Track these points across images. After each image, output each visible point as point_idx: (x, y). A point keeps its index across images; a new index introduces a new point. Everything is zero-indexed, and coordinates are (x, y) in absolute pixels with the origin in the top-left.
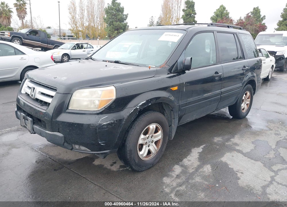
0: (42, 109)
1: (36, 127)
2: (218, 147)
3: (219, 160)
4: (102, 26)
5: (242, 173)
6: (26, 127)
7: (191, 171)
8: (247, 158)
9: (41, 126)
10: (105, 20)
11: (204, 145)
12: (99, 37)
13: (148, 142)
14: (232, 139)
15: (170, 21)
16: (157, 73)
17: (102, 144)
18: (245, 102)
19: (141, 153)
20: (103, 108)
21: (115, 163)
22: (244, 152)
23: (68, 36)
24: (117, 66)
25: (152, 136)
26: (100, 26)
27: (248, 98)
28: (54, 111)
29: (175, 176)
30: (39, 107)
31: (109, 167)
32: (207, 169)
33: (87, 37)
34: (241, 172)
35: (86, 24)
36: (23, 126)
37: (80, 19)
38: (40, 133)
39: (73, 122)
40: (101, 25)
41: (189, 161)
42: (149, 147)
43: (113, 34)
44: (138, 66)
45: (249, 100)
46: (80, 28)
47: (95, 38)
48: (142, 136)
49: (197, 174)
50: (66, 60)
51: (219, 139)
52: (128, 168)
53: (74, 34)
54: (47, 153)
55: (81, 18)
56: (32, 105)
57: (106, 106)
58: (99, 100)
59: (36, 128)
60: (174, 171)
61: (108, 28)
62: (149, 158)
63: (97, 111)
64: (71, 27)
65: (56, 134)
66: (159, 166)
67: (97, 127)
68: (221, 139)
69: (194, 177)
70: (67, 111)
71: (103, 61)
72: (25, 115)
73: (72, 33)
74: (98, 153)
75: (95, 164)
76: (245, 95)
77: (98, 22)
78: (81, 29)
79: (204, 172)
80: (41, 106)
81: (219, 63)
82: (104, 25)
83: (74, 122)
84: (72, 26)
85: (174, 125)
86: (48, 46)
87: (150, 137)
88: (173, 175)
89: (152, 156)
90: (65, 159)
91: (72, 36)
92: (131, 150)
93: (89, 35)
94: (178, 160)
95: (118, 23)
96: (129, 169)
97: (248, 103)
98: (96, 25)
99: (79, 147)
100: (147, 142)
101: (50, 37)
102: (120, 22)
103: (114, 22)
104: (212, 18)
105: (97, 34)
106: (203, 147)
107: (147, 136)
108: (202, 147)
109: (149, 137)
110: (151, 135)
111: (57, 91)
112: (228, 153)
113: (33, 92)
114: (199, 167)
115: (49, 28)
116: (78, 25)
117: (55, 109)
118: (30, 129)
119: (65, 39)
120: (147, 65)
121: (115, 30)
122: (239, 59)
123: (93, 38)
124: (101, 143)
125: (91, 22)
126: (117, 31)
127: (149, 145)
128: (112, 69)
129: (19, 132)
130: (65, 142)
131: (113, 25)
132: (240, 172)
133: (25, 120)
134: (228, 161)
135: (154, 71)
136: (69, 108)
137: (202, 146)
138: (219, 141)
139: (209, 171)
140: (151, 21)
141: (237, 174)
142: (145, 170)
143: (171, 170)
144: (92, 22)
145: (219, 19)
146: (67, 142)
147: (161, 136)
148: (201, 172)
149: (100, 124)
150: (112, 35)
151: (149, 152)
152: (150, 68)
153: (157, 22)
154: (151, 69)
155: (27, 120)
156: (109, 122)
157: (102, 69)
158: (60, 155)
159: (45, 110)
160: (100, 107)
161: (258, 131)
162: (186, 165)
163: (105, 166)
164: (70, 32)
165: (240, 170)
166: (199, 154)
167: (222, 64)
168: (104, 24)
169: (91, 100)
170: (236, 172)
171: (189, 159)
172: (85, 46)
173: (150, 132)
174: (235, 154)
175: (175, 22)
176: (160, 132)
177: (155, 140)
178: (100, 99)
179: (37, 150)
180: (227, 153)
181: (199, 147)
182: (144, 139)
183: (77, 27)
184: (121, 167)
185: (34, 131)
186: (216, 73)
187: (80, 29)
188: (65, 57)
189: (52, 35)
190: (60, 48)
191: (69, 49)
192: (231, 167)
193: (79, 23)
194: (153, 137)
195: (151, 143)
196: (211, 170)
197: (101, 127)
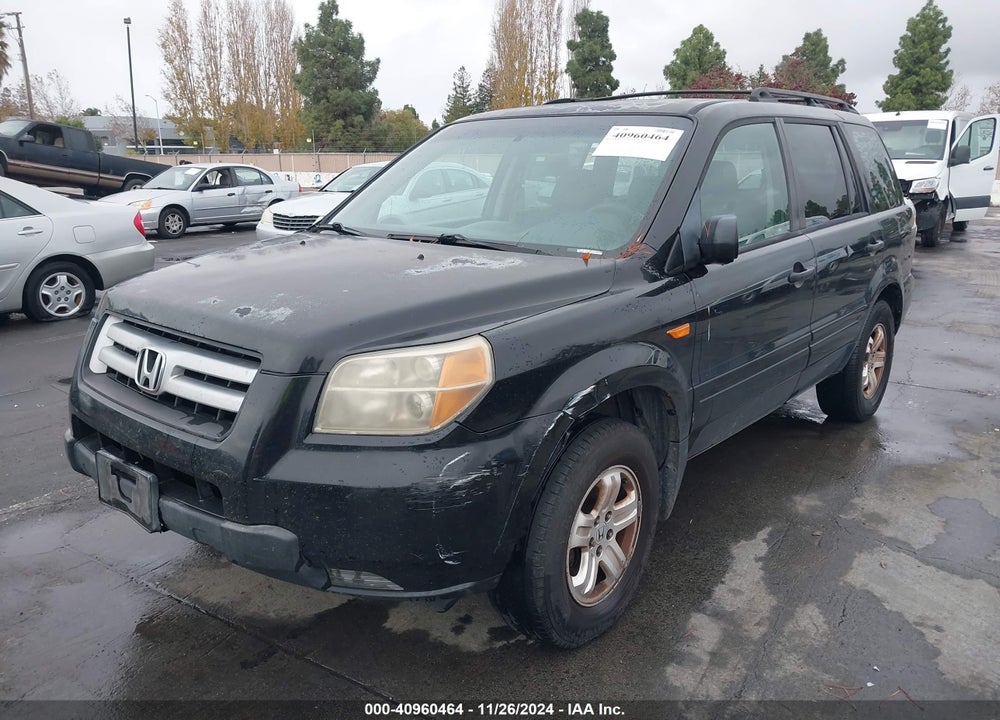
0: (203, 436)
1: (171, 505)
2: (818, 533)
3: (841, 583)
4: (288, 105)
5: (938, 629)
6: (124, 508)
7: (757, 633)
8: (934, 569)
9: (192, 501)
10: (298, 82)
11: (768, 529)
12: (276, 144)
13: (596, 537)
14: (856, 500)
15: (526, 83)
16: (615, 277)
17: (451, 562)
18: (870, 361)
19: (577, 581)
20: (450, 423)
21: (467, 620)
22: (917, 547)
23: (166, 142)
24: (464, 258)
25: (610, 513)
26: (279, 103)
27: (879, 350)
28: (254, 444)
29: (706, 658)
30: (183, 430)
31: (450, 639)
32: (810, 619)
33: (236, 144)
34: (933, 623)
35: (230, 97)
36: (109, 502)
37: (205, 82)
38: (194, 529)
39: (335, 482)
40: (284, 99)
41: (736, 592)
42: (598, 554)
43: (329, 132)
44: (537, 252)
45: (883, 353)
46: (206, 112)
47: (261, 147)
48: (581, 519)
49: (780, 643)
50: (175, 228)
51: (812, 503)
52: (522, 637)
53: (187, 134)
54: (194, 595)
55: (208, 78)
56: (153, 419)
57: (461, 415)
58: (432, 395)
59: (175, 511)
60: (693, 638)
61: (310, 112)
62: (600, 596)
63: (427, 434)
64: (176, 109)
65: (265, 532)
66: (635, 620)
67: (431, 498)
68: (819, 503)
69: (774, 656)
70: (309, 440)
71: (392, 237)
72: (118, 459)
73: (179, 130)
74: (430, 597)
75: (395, 629)
76: (871, 340)
77: (271, 90)
78: (212, 117)
79: (804, 633)
80: (191, 423)
81: (800, 232)
82: (294, 102)
83: (342, 484)
84: (176, 105)
85: (676, 464)
86: (100, 177)
87: (603, 519)
88: (697, 652)
89: (610, 585)
90: (272, 615)
91: (179, 142)
92: (549, 576)
93: (239, 138)
94: (698, 593)
95: (346, 92)
96: (526, 641)
97: (880, 364)
98: (263, 99)
99: (358, 575)
100: (592, 539)
101: (100, 147)
102: (352, 90)
103: (330, 91)
104: (669, 72)
105: (269, 132)
106: (766, 536)
107: (594, 514)
108: (763, 534)
109: (598, 517)
110: (605, 511)
111: (264, 365)
112: (862, 555)
113: (150, 368)
114: (780, 617)
115: (93, 113)
116: (199, 102)
117: (257, 435)
118: (146, 514)
119: (152, 152)
120: (569, 250)
121: (336, 117)
122: (854, 212)
123: (257, 146)
124: (448, 559)
125: (246, 91)
126: (343, 119)
127: (600, 547)
128: (449, 267)
129: (62, 515)
130: (303, 563)
131: (327, 98)
132: (929, 627)
133: (119, 480)
134: (874, 585)
135: (607, 271)
136: (317, 429)
137: (761, 533)
138: (813, 509)
139: (821, 631)
140: (458, 83)
141: (922, 634)
142: (590, 642)
143: (683, 635)
144: (250, 90)
145: (693, 74)
146: (310, 561)
147: (636, 510)
148: (793, 634)
149: (443, 487)
150: (325, 134)
151: (602, 574)
152: (586, 261)
153: (481, 86)
154: (594, 264)
155: (133, 480)
156: (474, 476)
157: (413, 271)
158: (250, 599)
159: (215, 440)
160: (438, 420)
161: (935, 465)
162: (728, 608)
163: (435, 634)
164: (171, 125)
165: (929, 618)
166: (761, 563)
167: (808, 232)
168: (294, 97)
169: (400, 396)
170: (918, 628)
171: (733, 585)
172: (241, 175)
173: (603, 500)
174: (889, 557)
175: (541, 84)
176: (632, 497)
177: (619, 525)
178: (438, 389)
179: (150, 585)
180: (857, 554)
181: (755, 538)
182: (585, 528)
183: (195, 109)
184: (496, 634)
185: (161, 521)
186: (799, 267)
187: (207, 115)
188: (173, 216)
189: (105, 137)
190: (150, 184)
191: (186, 189)
192: (894, 610)
193: (202, 94)
194: (611, 517)
195: (603, 542)
196: (825, 627)
197: (447, 495)
